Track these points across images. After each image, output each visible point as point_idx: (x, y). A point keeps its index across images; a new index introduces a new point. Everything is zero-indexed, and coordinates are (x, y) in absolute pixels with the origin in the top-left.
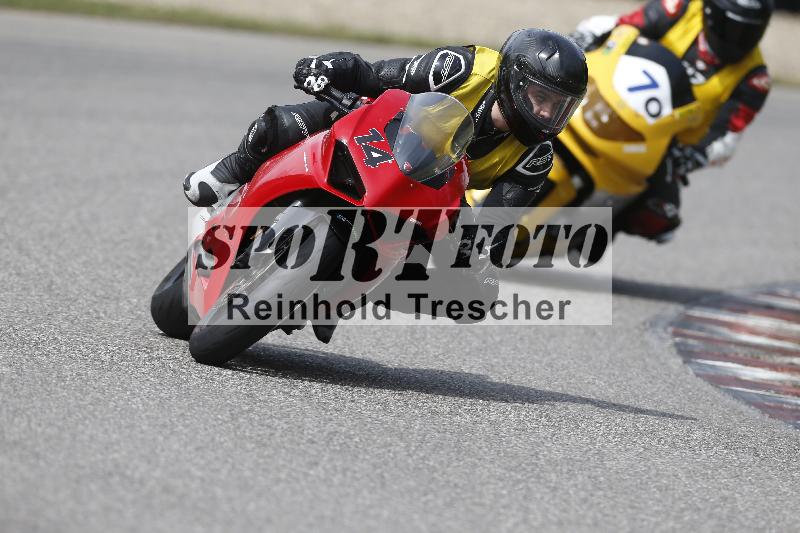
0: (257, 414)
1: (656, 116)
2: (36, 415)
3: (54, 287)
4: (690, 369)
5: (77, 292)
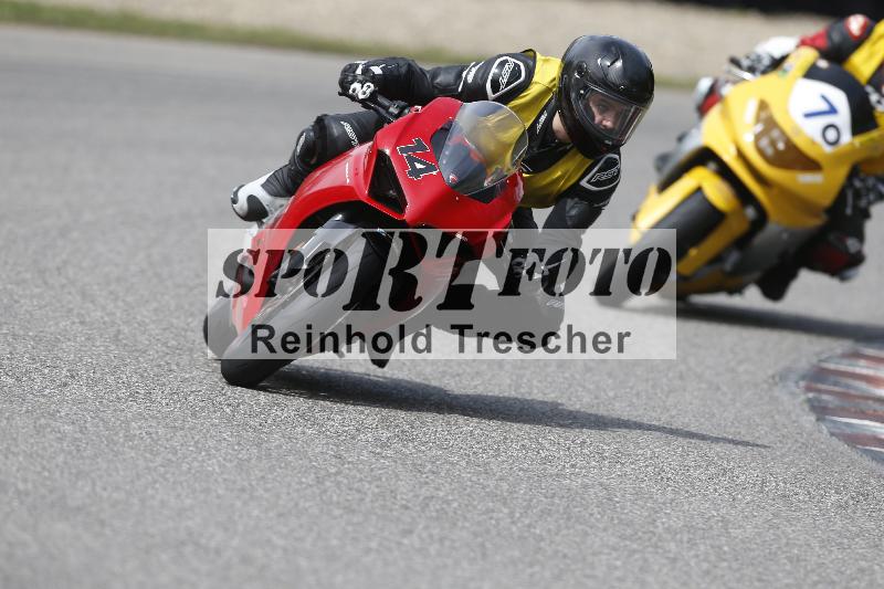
0: (346, 477)
1: (835, 143)
2: (101, 477)
3: (121, 337)
4: (824, 427)
5: (147, 342)
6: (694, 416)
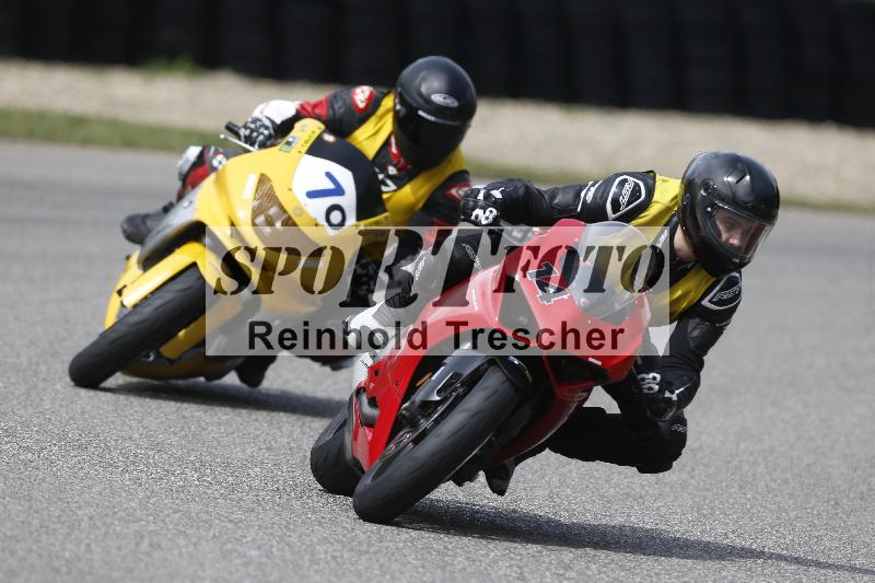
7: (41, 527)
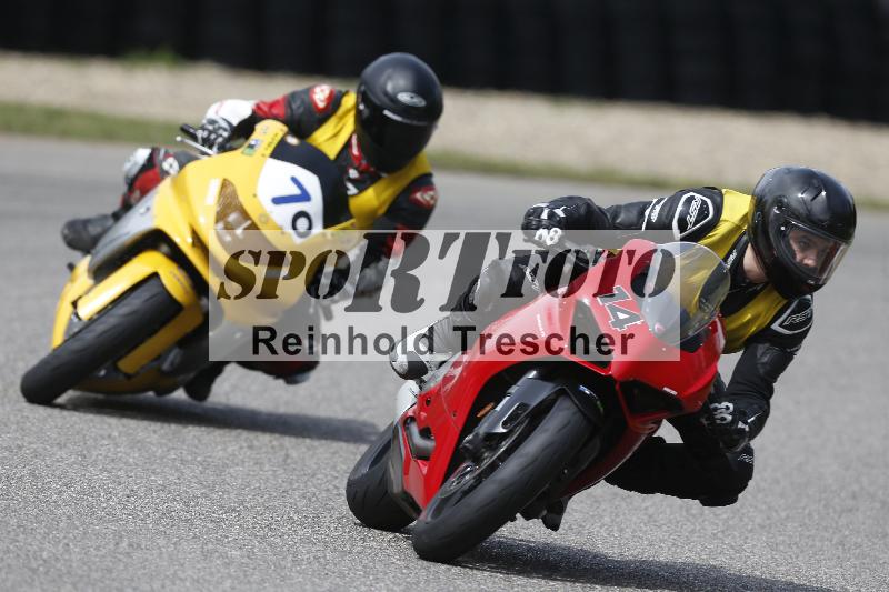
6: (866, 536)
7: (19, 527)
